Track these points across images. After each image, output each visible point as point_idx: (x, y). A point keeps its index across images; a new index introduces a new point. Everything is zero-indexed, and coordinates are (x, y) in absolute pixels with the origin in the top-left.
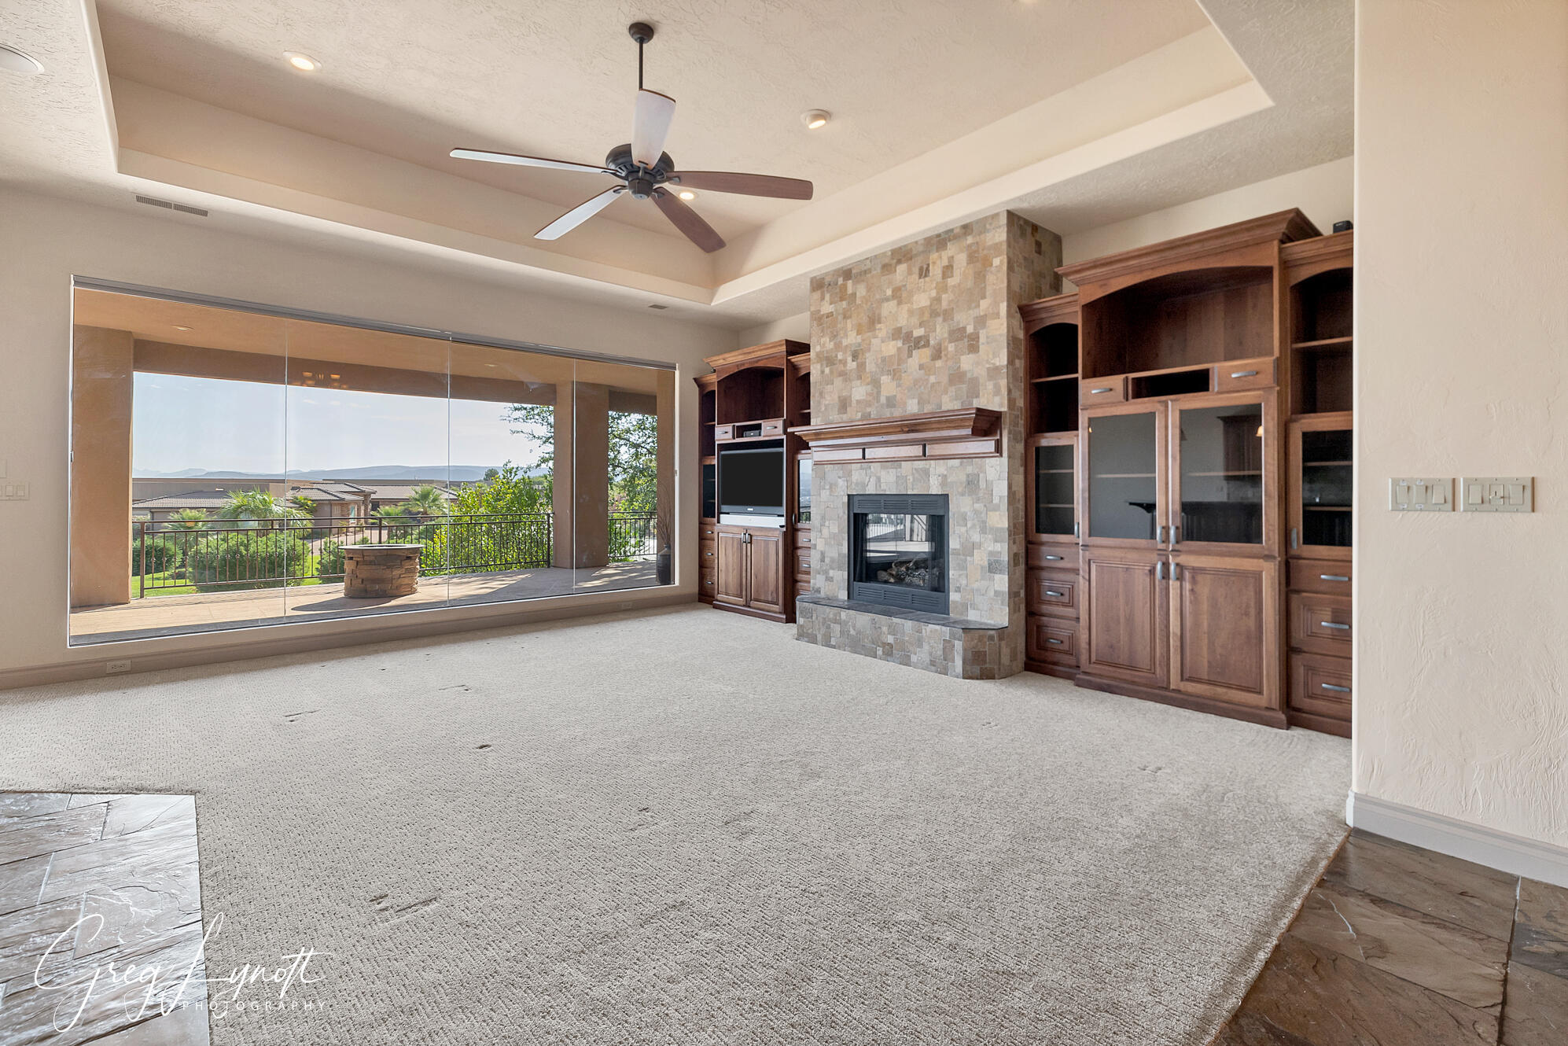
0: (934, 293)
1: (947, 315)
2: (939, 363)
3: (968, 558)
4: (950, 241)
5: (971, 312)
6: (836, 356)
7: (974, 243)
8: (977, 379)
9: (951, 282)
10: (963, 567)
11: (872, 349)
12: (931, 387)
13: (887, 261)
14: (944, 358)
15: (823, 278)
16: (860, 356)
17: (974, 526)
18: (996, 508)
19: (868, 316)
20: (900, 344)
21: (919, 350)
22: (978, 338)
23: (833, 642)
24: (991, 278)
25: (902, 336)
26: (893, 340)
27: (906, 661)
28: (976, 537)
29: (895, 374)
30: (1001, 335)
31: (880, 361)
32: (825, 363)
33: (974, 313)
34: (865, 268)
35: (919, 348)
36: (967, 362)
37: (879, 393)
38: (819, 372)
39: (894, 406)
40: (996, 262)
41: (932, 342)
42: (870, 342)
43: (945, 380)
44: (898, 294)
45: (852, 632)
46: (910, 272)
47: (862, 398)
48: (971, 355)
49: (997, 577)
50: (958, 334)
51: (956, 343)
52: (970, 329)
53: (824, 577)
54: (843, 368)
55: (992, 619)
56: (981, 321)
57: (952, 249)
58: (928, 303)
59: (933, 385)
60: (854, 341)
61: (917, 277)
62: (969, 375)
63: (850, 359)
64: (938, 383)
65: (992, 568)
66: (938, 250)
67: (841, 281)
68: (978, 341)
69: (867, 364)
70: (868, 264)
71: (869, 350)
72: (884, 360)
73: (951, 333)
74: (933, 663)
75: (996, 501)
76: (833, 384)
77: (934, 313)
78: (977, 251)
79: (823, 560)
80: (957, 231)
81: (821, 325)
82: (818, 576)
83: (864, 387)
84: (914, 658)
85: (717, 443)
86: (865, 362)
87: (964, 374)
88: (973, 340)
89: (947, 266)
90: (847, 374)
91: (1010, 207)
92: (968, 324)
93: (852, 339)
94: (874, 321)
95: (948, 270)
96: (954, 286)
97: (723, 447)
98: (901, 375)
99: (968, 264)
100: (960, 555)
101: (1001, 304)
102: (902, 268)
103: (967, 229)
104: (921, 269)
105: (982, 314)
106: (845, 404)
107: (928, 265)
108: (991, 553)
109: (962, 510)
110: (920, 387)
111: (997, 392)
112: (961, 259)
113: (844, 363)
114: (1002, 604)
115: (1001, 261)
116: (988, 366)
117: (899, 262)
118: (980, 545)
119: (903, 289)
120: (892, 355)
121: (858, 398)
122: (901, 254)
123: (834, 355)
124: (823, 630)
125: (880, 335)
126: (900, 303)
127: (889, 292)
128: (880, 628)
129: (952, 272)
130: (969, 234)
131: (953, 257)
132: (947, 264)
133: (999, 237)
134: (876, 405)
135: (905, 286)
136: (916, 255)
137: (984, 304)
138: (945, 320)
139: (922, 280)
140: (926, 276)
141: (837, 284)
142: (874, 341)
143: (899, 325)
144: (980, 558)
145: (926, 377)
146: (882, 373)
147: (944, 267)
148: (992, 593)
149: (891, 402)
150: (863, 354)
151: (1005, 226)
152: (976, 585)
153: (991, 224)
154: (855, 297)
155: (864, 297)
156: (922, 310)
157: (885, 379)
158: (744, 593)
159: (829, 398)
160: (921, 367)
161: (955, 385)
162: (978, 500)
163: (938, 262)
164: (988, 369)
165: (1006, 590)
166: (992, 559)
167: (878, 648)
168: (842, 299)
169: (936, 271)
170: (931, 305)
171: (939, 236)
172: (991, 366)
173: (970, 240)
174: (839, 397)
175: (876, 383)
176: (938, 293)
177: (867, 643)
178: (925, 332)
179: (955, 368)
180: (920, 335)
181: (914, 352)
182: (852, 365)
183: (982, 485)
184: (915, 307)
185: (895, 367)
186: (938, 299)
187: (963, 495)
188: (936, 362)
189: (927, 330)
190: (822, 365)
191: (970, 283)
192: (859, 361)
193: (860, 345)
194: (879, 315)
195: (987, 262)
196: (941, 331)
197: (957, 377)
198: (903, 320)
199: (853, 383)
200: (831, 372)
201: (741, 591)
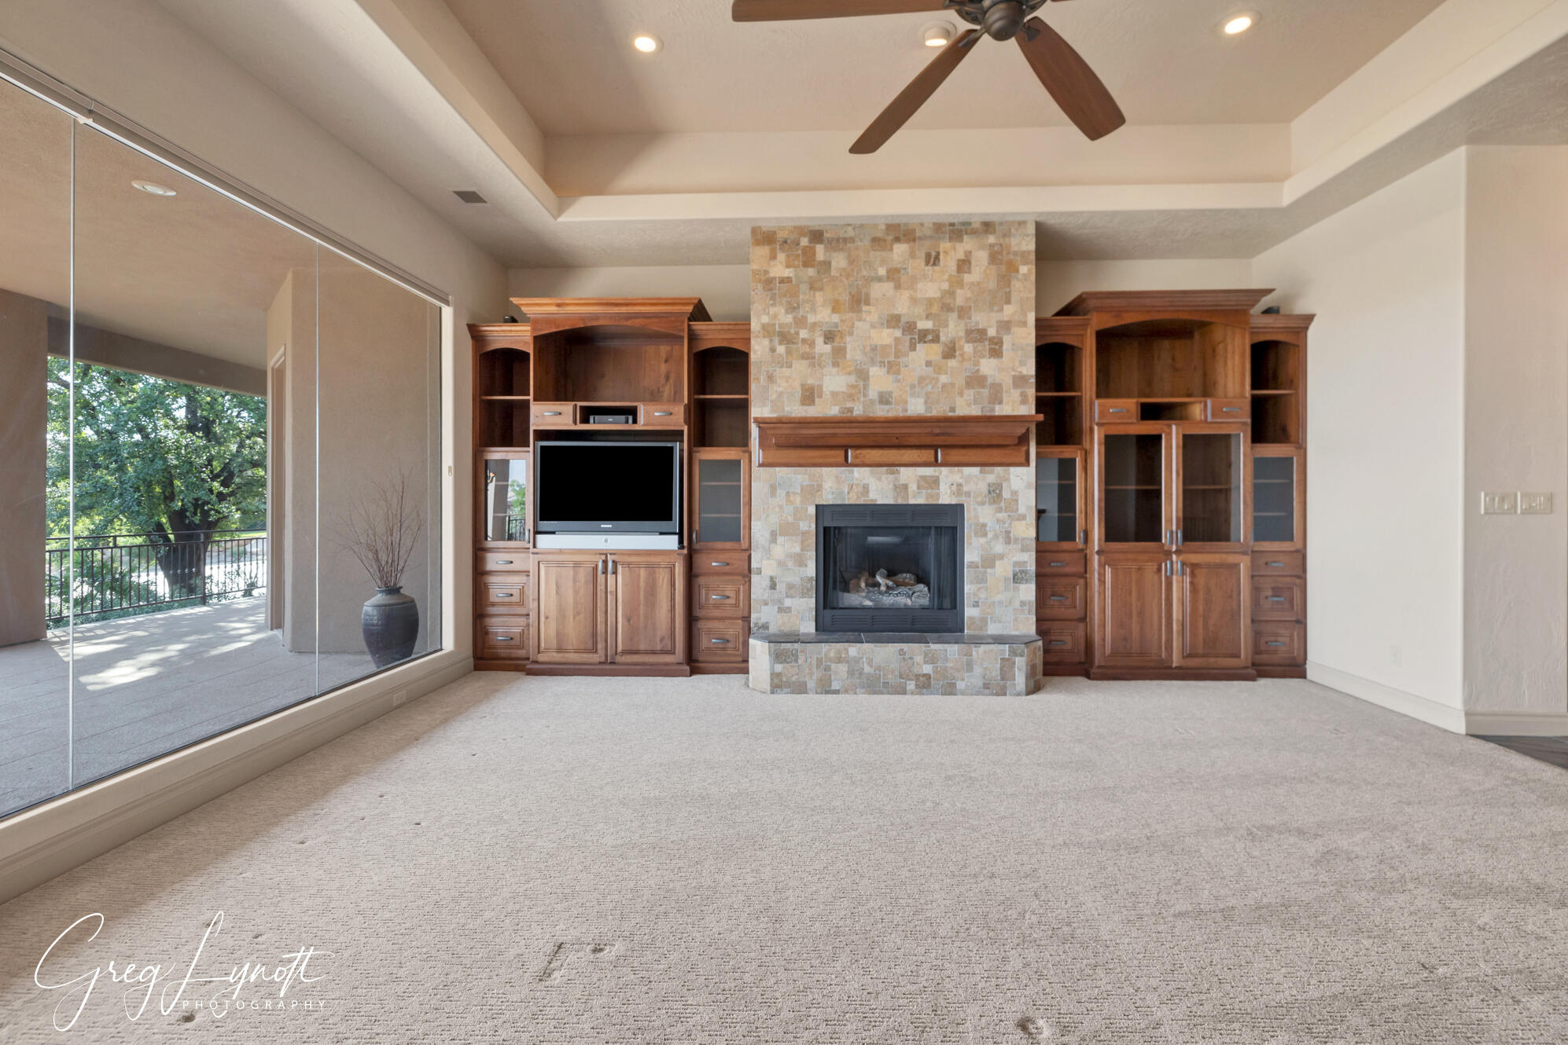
0: (946, 286)
1: (963, 312)
2: (952, 363)
3: (989, 570)
4: (967, 233)
5: (993, 314)
6: (797, 333)
7: (997, 244)
8: (1000, 385)
9: (968, 278)
10: (981, 580)
11: (855, 333)
12: (942, 388)
13: (879, 235)
14: (958, 358)
15: (775, 233)
16: (837, 339)
17: (996, 537)
18: (1023, 517)
19: (850, 293)
20: (898, 333)
21: (925, 345)
22: (1002, 343)
23: (835, 686)
24: (1016, 285)
25: (900, 325)
26: (888, 327)
27: (950, 690)
28: (999, 547)
29: (892, 368)
30: (1028, 345)
31: (868, 349)
32: (776, 340)
33: (995, 317)
34: (846, 236)
35: (925, 342)
36: (988, 367)
37: (866, 387)
38: (767, 350)
39: (888, 403)
40: (1023, 269)
41: (943, 338)
42: (853, 323)
43: (960, 381)
44: (894, 275)
45: (867, 669)
46: (913, 255)
47: (841, 390)
48: (992, 359)
49: (1022, 587)
50: (977, 335)
51: (976, 344)
52: (992, 332)
53: (776, 608)
54: (808, 350)
55: (1017, 630)
56: (1005, 326)
57: (968, 244)
58: (938, 295)
59: (944, 386)
60: (827, 320)
61: (923, 263)
62: (990, 381)
63: (820, 340)
64: (951, 384)
65: (1017, 578)
66: (951, 239)
67: (804, 242)
68: (1001, 346)
69: (848, 350)
70: (850, 233)
71: (851, 334)
72: (874, 349)
73: (969, 332)
74: (986, 686)
75: (1022, 510)
76: (791, 367)
77: (947, 308)
78: (1000, 253)
79: (773, 586)
80: (976, 225)
81: (771, 289)
82: (763, 607)
83: (844, 377)
84: (960, 685)
85: (532, 428)
86: (845, 348)
87: (984, 378)
88: (996, 344)
89: (963, 260)
90: (814, 358)
91: (1041, 219)
92: (989, 327)
93: (824, 315)
94: (858, 301)
95: (964, 265)
96: (972, 284)
97: (542, 435)
98: (899, 370)
99: (989, 264)
100: (978, 567)
101: (1028, 314)
102: (900, 249)
103: (988, 227)
104: (928, 255)
105: (1006, 319)
106: (812, 393)
107: (938, 253)
108: (1016, 564)
109: (981, 521)
110: (927, 385)
111: (1024, 402)
112: (981, 257)
113: (812, 344)
114: (1029, 613)
115: (1029, 270)
116: (1013, 373)
117: (897, 240)
118: (1001, 557)
119: (903, 272)
120: (887, 345)
121: (832, 388)
122: (901, 232)
123: (792, 331)
124: (817, 674)
125: (868, 319)
126: (898, 287)
127: (882, 272)
128: (911, 658)
129: (969, 268)
130: (991, 233)
131: (970, 252)
132: (963, 258)
133: (1027, 245)
134: (862, 399)
135: (905, 269)
136: (920, 238)
137: (1009, 311)
138: (960, 317)
139: (929, 268)
140: (934, 264)
141: (798, 244)
142: (858, 324)
143: (896, 312)
144: (1003, 569)
145: (935, 376)
146: (873, 362)
147: (959, 260)
148: (1017, 604)
149: (884, 399)
150: (842, 338)
151: (1034, 237)
152: (998, 598)
153: (1017, 230)
154: (830, 267)
155: (844, 269)
156: (930, 302)
157: (875, 371)
158: (600, 646)
159: (784, 384)
160: (928, 364)
161: (974, 388)
162: (1000, 510)
163: (952, 253)
164: (1014, 376)
165: (1034, 599)
166: (1017, 569)
167: (908, 682)
168: (806, 265)
169: (949, 263)
170: (942, 297)
171: (952, 225)
172: (1017, 374)
173: (991, 239)
174: (802, 385)
175: (863, 375)
176: (950, 286)
177: (891, 678)
178: (934, 325)
179: (973, 371)
180: (927, 328)
181: (918, 345)
182: (822, 348)
183: (1006, 495)
184: (919, 296)
185: (892, 358)
186: (951, 293)
187: (982, 504)
188: (949, 361)
189: (937, 324)
190: (771, 341)
191: (992, 284)
192: (836, 344)
193: (836, 325)
194: (867, 295)
195: (1012, 268)
196: (953, 329)
197: (976, 380)
198: (902, 306)
199: (825, 369)
200: (789, 352)
201: (595, 643)
